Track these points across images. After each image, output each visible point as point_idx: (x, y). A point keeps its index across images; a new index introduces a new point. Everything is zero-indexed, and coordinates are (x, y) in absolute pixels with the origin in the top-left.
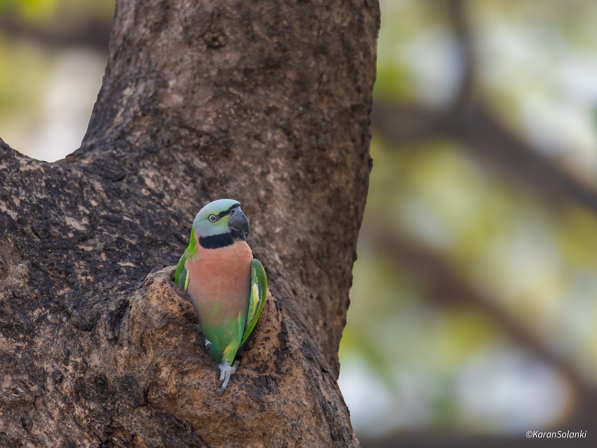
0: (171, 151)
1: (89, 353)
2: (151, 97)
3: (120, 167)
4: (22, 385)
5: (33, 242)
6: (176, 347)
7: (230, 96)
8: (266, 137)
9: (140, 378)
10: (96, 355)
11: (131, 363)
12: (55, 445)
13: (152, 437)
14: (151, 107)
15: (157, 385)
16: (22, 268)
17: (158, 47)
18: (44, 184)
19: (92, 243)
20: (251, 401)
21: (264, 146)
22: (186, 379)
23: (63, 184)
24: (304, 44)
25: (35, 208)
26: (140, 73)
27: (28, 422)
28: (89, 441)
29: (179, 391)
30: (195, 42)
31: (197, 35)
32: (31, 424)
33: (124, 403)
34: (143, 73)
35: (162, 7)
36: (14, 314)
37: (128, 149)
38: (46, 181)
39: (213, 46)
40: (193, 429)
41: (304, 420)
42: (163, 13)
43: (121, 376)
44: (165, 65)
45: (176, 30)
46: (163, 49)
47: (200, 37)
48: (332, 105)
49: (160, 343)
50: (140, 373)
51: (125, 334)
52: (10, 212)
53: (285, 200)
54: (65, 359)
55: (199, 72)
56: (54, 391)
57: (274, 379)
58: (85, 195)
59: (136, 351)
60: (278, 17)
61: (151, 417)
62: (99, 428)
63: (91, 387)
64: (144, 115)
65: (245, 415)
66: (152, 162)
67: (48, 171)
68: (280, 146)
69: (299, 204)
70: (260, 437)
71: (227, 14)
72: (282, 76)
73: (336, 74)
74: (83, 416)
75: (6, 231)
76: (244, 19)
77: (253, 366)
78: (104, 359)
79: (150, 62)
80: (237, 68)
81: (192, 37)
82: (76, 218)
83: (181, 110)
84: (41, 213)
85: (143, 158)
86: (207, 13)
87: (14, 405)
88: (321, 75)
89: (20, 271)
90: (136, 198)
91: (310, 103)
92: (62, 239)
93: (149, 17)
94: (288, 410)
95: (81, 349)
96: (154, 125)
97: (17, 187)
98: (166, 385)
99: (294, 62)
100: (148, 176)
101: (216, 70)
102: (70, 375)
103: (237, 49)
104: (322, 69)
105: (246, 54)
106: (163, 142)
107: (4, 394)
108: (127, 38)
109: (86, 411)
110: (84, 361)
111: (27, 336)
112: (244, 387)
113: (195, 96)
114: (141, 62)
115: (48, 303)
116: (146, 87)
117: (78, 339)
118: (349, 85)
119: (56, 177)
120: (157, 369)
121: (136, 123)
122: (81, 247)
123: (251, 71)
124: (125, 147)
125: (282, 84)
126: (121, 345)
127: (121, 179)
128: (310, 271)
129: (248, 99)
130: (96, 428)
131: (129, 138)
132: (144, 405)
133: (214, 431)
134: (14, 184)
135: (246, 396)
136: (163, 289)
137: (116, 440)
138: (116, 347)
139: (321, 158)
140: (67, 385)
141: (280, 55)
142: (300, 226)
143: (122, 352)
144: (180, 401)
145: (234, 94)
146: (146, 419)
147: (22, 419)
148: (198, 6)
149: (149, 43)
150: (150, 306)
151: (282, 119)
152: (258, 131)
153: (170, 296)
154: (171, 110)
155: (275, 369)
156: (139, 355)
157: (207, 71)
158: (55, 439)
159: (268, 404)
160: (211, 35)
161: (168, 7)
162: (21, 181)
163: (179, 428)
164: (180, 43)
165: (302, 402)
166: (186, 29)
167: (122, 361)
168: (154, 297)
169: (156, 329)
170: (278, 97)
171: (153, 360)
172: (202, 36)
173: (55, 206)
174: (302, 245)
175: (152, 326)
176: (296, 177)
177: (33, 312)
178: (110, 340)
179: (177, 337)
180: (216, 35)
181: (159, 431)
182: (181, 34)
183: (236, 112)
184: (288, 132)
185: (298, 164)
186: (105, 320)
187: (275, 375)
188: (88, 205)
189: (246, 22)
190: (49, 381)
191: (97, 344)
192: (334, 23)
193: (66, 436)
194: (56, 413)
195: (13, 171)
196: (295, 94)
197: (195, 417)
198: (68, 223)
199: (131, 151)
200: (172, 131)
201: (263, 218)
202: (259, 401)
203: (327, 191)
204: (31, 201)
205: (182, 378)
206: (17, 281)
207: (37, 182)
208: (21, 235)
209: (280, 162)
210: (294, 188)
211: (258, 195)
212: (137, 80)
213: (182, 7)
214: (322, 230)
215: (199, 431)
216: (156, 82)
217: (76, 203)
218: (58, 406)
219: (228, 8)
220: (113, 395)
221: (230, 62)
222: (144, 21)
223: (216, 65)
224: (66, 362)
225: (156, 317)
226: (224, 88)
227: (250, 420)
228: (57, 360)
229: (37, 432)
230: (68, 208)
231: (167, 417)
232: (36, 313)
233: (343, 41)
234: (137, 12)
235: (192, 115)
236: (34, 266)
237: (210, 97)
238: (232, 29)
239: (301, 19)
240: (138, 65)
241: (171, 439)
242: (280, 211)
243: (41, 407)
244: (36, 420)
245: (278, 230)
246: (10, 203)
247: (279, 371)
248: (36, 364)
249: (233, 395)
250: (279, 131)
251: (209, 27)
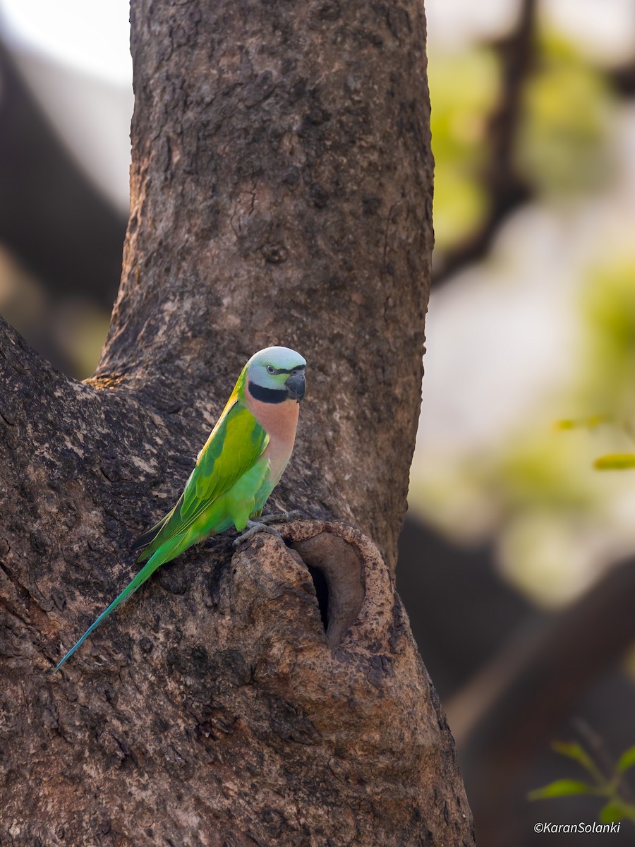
0: (230, 381)
1: (183, 620)
2: (202, 316)
3: (172, 398)
4: (105, 652)
5: (104, 485)
6: (291, 621)
7: (292, 320)
8: (331, 368)
9: (246, 653)
10: (192, 623)
11: (236, 635)
12: (145, 723)
13: (258, 721)
14: (203, 328)
15: (266, 662)
16: (95, 516)
17: (207, 258)
18: (103, 416)
19: (165, 488)
20: (370, 686)
21: (329, 379)
22: (300, 658)
23: (124, 416)
24: (370, 262)
25: (99, 444)
26: (184, 285)
27: (113, 695)
28: (184, 721)
29: (293, 670)
30: (252, 255)
31: (255, 247)
32: (116, 698)
33: (226, 681)
34: (190, 287)
35: (211, 211)
36: (92, 569)
37: (178, 375)
38: (105, 412)
39: (273, 260)
40: (305, 714)
41: (418, 707)
42: (212, 219)
43: (223, 649)
44: (217, 280)
45: (229, 239)
46: (213, 260)
47: (257, 249)
48: (398, 333)
49: (273, 616)
50: (246, 647)
51: (226, 601)
52: (76, 449)
53: (351, 443)
54: (155, 626)
55: (257, 290)
56: (142, 662)
57: (389, 660)
58: (147, 430)
59: (242, 623)
60: (343, 231)
61: (257, 698)
62: (197, 707)
63: (188, 659)
64: (194, 336)
65: (363, 700)
66: (208, 392)
67: (105, 401)
68: (345, 379)
69: (365, 447)
70: (377, 726)
71: (288, 225)
72: (347, 298)
73: (401, 297)
74: (177, 692)
75: (76, 472)
76: (307, 231)
77: (366, 643)
78: (202, 628)
79: (197, 275)
80: (300, 288)
81: (249, 249)
82: (143, 458)
83: (239, 333)
84: (106, 451)
85: (197, 387)
86: (266, 222)
87: (96, 675)
88: (388, 299)
89: (95, 520)
90: (198, 435)
91: (376, 331)
92: (135, 484)
93: (193, 222)
94: (403, 696)
95: (173, 615)
96: (207, 349)
97: (77, 418)
98: (278, 662)
99: (360, 283)
100: (206, 409)
101: (277, 289)
102: (161, 643)
103: (299, 266)
104: (388, 292)
105: (309, 272)
106: (220, 370)
107: (85, 661)
108: (164, 244)
109: (181, 687)
110: (178, 629)
111: (108, 596)
112: (361, 669)
113: (254, 317)
114: (185, 272)
115: (129, 559)
116: (193, 304)
117: (169, 603)
118: (413, 310)
119: (115, 408)
120: (268, 644)
121: (185, 346)
122: (155, 493)
123: (315, 291)
124: (175, 372)
125: (347, 308)
126: (222, 614)
127: (176, 411)
128: (379, 525)
129: (311, 324)
130: (194, 706)
131: (178, 362)
132: (249, 684)
133: (328, 717)
134: (73, 416)
135: (364, 679)
136: (279, 554)
137: (215, 721)
138: (216, 615)
139: (388, 394)
140: (158, 655)
141: (346, 274)
142: (367, 473)
143: (224, 621)
144: (293, 682)
145: (297, 318)
146: (252, 700)
147: (106, 692)
148: (254, 213)
149: (195, 252)
150: (262, 573)
151: (347, 348)
152: (322, 361)
153: (287, 562)
154: (227, 333)
155: (388, 648)
156: (246, 627)
157: (267, 289)
158: (144, 716)
159: (387, 688)
160: (270, 249)
161: (218, 212)
162: (80, 412)
163: (289, 712)
164: (234, 254)
165: (415, 686)
166: (241, 239)
167: (224, 632)
168: (267, 563)
169: (269, 600)
170: (342, 323)
171: (263, 634)
172: (261, 248)
173: (119, 442)
174: (371, 494)
175: (265, 595)
176: (361, 416)
177: (112, 568)
178: (208, 607)
179: (293, 609)
180: (276, 248)
181: (266, 715)
182: (235, 244)
183: (299, 338)
184: (353, 363)
185: (364, 401)
186: (202, 583)
187: (389, 655)
188: (154, 444)
189: (309, 235)
190: (136, 649)
191: (193, 611)
192: (400, 238)
193: (157, 714)
194: (145, 687)
195: (69, 399)
196: (360, 319)
197: (310, 701)
198: (136, 464)
199: (182, 378)
200: (229, 358)
201: (331, 463)
202: (377, 686)
203: (392, 432)
204: (93, 436)
205: (297, 656)
206: (92, 531)
207: (97, 413)
208: (91, 477)
209: (345, 397)
210: (360, 428)
211: (326, 436)
212: (182, 294)
213: (235, 213)
214: (387, 478)
215: (311, 716)
216: (207, 298)
217: (141, 440)
218: (148, 679)
219: (289, 217)
220: (214, 671)
221: (292, 280)
222: (187, 224)
223: (277, 283)
224: (156, 629)
225: (270, 585)
226: (285, 310)
227: (368, 707)
228: (144, 626)
229: (123, 708)
230: (132, 445)
231: (276, 699)
232: (116, 569)
233: (408, 259)
234: (177, 214)
235: (251, 340)
236: (108, 514)
237: (271, 320)
238: (294, 243)
239: (367, 234)
240: (181, 276)
241: (280, 724)
242: (347, 454)
243: (127, 678)
244: (122, 694)
245: (347, 477)
246: (74, 438)
247: (393, 652)
248: (120, 628)
249: (350, 678)
250: (343, 362)
251: (268, 239)
